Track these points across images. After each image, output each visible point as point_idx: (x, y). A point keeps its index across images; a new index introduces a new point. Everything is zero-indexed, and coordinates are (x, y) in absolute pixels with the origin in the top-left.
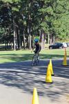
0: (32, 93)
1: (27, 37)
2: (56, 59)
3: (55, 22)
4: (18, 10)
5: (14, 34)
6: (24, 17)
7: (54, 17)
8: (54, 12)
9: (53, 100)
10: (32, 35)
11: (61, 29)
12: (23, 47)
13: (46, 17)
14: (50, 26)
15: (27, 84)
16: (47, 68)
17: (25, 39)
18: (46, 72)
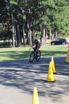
0: (32, 92)
1: (27, 33)
2: (58, 55)
3: (57, 16)
4: (16, 3)
5: (13, 30)
6: (23, 11)
7: (56, 10)
8: (56, 4)
9: (54, 100)
10: (32, 30)
11: (63, 23)
12: (23, 44)
13: (48, 10)
14: (52, 20)
15: (27, 83)
16: (48, 66)
17: (25, 34)
18: (48, 70)
